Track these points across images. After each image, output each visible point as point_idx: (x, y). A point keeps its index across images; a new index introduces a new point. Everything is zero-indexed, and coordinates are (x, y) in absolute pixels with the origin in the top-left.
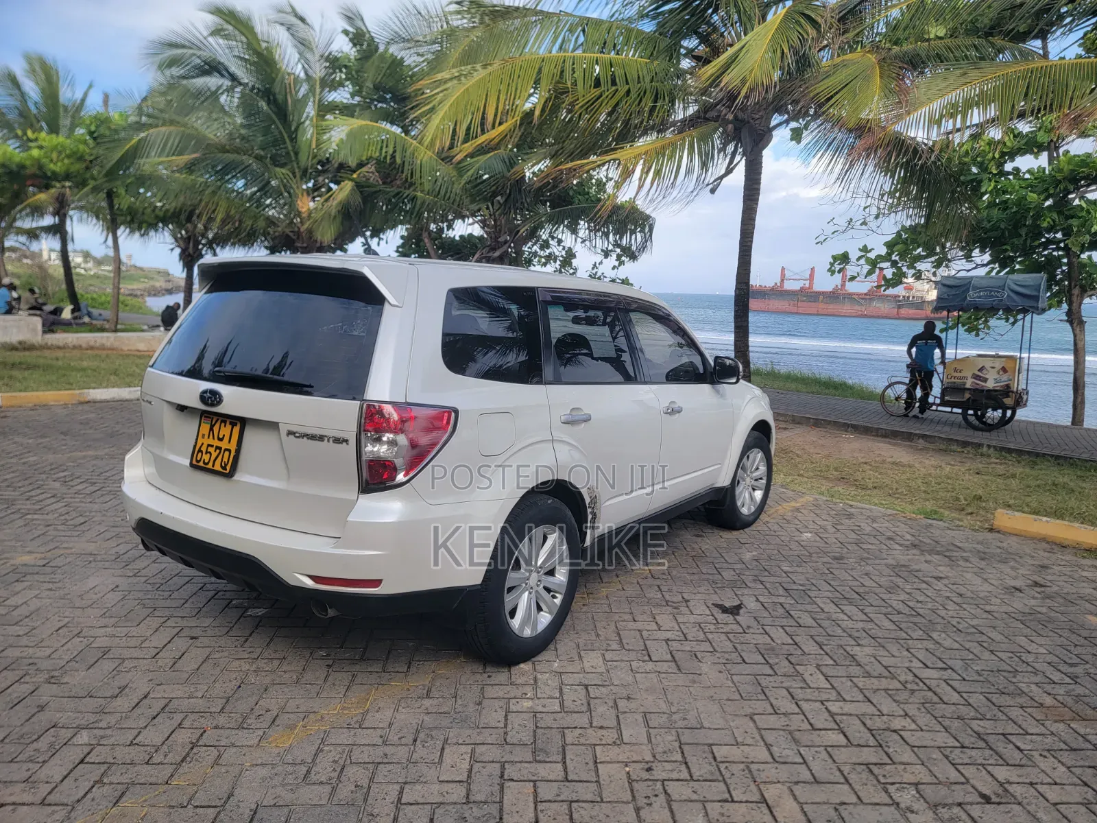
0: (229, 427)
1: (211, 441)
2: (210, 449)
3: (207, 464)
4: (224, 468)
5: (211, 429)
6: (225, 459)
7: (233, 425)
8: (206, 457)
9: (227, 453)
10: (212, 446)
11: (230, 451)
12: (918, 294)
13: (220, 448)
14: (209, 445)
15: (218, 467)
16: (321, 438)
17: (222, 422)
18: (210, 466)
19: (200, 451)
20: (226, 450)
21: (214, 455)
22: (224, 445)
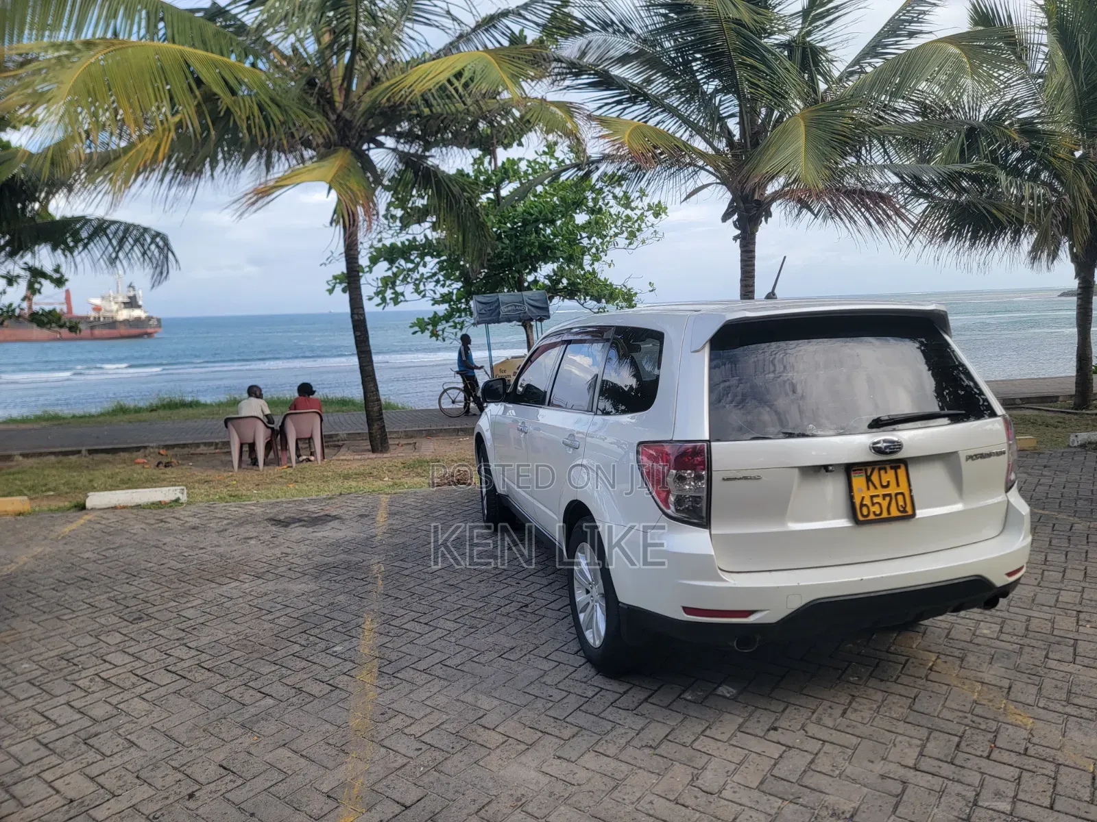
0: (891, 473)
1: (873, 492)
2: (875, 500)
3: (881, 514)
4: (905, 511)
5: (868, 479)
6: (901, 503)
7: (895, 468)
8: (876, 509)
9: (900, 497)
10: (878, 496)
11: (902, 494)
12: (108, 314)
13: (889, 495)
14: (872, 497)
15: (895, 512)
16: (989, 455)
17: (880, 469)
18: (885, 515)
19: (862, 505)
20: (897, 494)
21: (885, 504)
22: (892, 490)
